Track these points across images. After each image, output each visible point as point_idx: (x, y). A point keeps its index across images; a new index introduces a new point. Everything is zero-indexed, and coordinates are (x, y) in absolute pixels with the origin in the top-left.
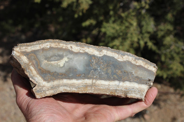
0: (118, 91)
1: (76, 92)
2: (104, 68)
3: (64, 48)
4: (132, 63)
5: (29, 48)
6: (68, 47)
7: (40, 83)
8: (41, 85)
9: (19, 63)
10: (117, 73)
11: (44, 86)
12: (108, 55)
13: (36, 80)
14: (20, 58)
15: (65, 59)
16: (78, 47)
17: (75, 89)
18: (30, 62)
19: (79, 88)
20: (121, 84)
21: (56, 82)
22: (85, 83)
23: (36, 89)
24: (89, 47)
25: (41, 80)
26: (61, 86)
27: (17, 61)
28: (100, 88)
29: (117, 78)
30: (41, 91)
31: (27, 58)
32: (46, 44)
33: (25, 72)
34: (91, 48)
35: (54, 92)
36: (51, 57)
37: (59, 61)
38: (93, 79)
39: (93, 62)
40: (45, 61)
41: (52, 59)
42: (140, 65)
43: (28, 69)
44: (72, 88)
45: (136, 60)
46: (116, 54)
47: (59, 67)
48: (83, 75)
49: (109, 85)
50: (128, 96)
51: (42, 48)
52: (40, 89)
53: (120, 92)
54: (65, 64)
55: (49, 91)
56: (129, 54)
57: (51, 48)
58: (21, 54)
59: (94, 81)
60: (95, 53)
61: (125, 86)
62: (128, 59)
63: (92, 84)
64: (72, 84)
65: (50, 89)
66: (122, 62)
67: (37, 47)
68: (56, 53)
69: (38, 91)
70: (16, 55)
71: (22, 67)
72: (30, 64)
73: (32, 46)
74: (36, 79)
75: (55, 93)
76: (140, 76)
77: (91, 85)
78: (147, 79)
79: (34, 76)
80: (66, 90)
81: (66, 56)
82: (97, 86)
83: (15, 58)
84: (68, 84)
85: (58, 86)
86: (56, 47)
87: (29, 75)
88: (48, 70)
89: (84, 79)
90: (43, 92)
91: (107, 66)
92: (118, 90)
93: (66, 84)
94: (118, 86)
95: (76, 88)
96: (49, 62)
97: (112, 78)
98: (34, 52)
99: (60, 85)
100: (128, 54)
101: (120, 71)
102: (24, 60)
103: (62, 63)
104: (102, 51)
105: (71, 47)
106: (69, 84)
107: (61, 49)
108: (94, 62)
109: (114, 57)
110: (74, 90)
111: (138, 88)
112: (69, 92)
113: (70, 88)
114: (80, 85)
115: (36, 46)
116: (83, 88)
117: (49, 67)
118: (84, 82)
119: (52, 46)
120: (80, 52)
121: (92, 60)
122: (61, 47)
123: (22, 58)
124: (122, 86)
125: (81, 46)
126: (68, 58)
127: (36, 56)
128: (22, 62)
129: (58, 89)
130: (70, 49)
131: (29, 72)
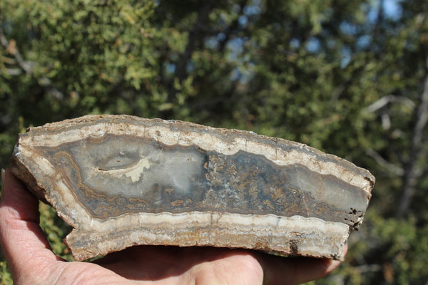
0: (274, 241)
1: (171, 244)
2: (239, 184)
3: (140, 135)
4: (311, 169)
5: (56, 136)
6: (150, 132)
7: (82, 222)
8: (86, 228)
9: (31, 174)
10: (273, 196)
11: (92, 231)
12: (250, 152)
13: (74, 217)
14: (34, 162)
15: (144, 163)
16: (176, 133)
17: (169, 238)
18: (57, 173)
19: (178, 234)
20: (283, 221)
21: (122, 219)
22: (193, 222)
23: (73, 238)
24: (201, 131)
25: (86, 216)
26: (135, 230)
27: (27, 169)
28: (229, 232)
29: (272, 207)
30: (86, 243)
31: (51, 162)
32: (97, 126)
33: (46, 197)
34: (206, 135)
35: (118, 244)
36: (110, 158)
37: (129, 169)
38: (213, 210)
39: (213, 170)
40: (93, 168)
41: (111, 163)
42: (331, 175)
43: (54, 189)
44: (161, 235)
45: (320, 162)
46: (270, 149)
47: (128, 182)
48: (187, 202)
49: (253, 225)
50: (299, 253)
51: (86, 136)
52: (83, 238)
53: (281, 243)
54: (142, 175)
55: (104, 243)
56: (301, 147)
57: (109, 137)
58: (35, 152)
59: (215, 216)
60: (217, 146)
61: (294, 226)
62: (298, 161)
63: (212, 224)
64: (162, 223)
65: (107, 236)
66: (284, 167)
67: (73, 134)
68: (121, 148)
69: (79, 242)
70: (23, 156)
71: (39, 184)
72: (59, 176)
73: (63, 133)
74: (73, 213)
75: (119, 247)
76: (330, 203)
77: (208, 227)
78: (348, 209)
79: (67, 206)
80: (145, 239)
81: (146, 154)
82: (222, 229)
83: (21, 162)
84: (151, 223)
85: (128, 230)
86: (121, 133)
87: (56, 204)
88: (103, 190)
89: (189, 211)
90: (89, 244)
91: (248, 178)
92: (275, 237)
93: (147, 224)
94: (275, 227)
95: (172, 235)
96: (105, 172)
97: (260, 207)
98: (69, 147)
99: (132, 228)
100: (299, 148)
101: (279, 190)
102: (42, 167)
103: (135, 173)
104: (234, 141)
105: (158, 133)
106: (154, 225)
107: (132, 139)
108: (215, 169)
109: (263, 156)
110: (167, 240)
111: (325, 231)
112: (154, 244)
113: (155, 234)
114: (181, 226)
115: (72, 131)
116: (188, 234)
117: (105, 183)
118: (190, 218)
119: (110, 132)
120: (180, 146)
121: (210, 166)
122: (132, 133)
123: (38, 163)
124: (284, 228)
125: (182, 131)
126: (150, 160)
127: (73, 158)
128: (39, 172)
129: (127, 236)
130: (155, 137)
131: (55, 196)
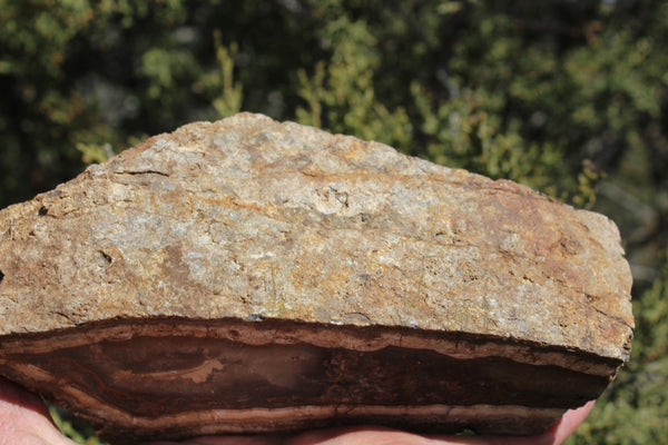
2: (383, 379)
3: (200, 336)
4: (517, 360)
5: (42, 343)
6: (218, 332)
7: (117, 421)
8: (126, 425)
10: (443, 389)
11: (137, 428)
12: (408, 347)
13: (101, 417)
15: (213, 364)
16: (267, 332)
18: (58, 378)
20: (458, 410)
21: (184, 416)
22: (305, 416)
25: (122, 416)
26: (208, 425)
29: (440, 398)
31: (43, 368)
36: (148, 361)
37: (185, 371)
38: (338, 404)
41: (152, 366)
42: (552, 366)
43: (59, 394)
45: (535, 354)
46: (444, 343)
47: (187, 383)
49: (405, 415)
51: (98, 340)
54: (211, 376)
57: (141, 339)
58: (9, 359)
59: (343, 409)
60: (346, 343)
61: (474, 414)
63: (336, 415)
64: (252, 418)
66: (469, 360)
67: (74, 339)
72: (63, 381)
73: (54, 338)
74: (99, 413)
77: (329, 418)
79: (88, 408)
81: (215, 355)
84: (233, 419)
85: (196, 425)
86: (163, 335)
89: (297, 406)
91: (402, 373)
92: (441, 424)
93: (228, 420)
94: (443, 416)
95: (270, 427)
96: (143, 376)
97: (420, 399)
99: (203, 423)
100: (500, 340)
101: (455, 383)
102: (30, 375)
103: (198, 374)
104: (379, 337)
105: (235, 333)
106: (238, 420)
108: (343, 367)
109: (433, 351)
111: (526, 416)
113: (243, 427)
114: (285, 420)
115: (70, 336)
117: (146, 385)
118: (299, 412)
120: (277, 344)
123: (21, 370)
124: (458, 416)
126: (224, 361)
128: (26, 379)
129: (194, 430)
130: (230, 337)
131: (63, 400)
